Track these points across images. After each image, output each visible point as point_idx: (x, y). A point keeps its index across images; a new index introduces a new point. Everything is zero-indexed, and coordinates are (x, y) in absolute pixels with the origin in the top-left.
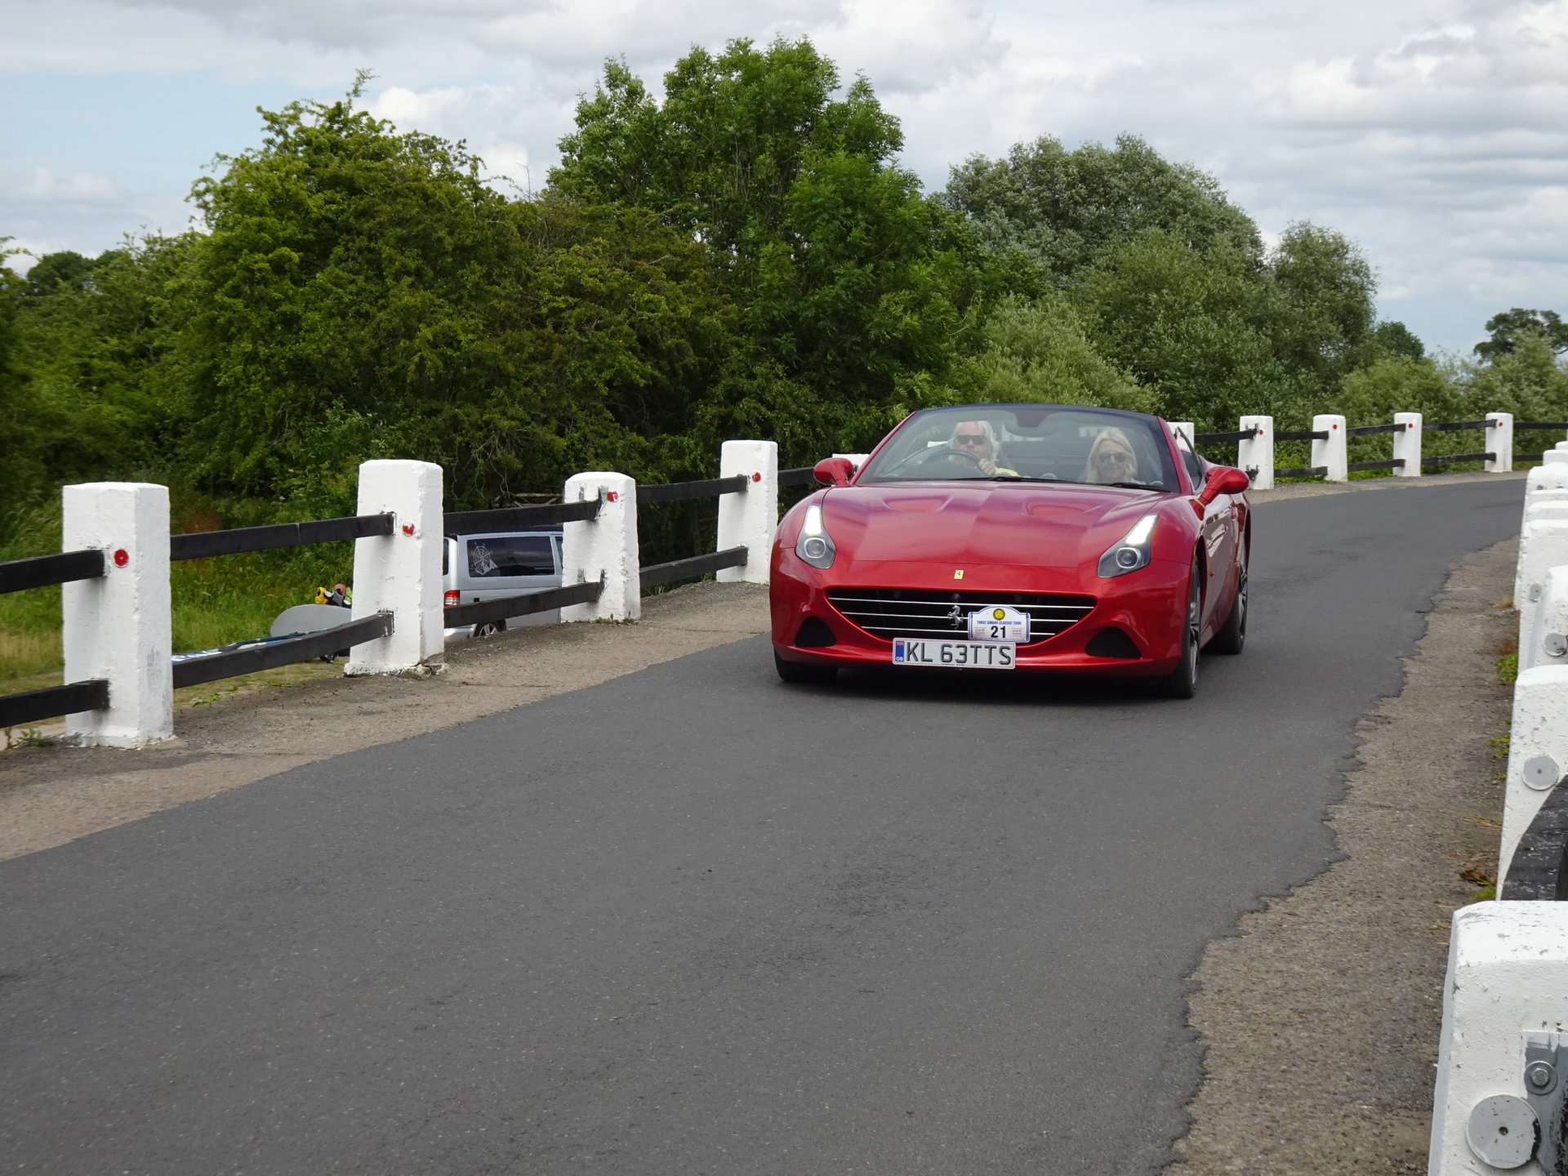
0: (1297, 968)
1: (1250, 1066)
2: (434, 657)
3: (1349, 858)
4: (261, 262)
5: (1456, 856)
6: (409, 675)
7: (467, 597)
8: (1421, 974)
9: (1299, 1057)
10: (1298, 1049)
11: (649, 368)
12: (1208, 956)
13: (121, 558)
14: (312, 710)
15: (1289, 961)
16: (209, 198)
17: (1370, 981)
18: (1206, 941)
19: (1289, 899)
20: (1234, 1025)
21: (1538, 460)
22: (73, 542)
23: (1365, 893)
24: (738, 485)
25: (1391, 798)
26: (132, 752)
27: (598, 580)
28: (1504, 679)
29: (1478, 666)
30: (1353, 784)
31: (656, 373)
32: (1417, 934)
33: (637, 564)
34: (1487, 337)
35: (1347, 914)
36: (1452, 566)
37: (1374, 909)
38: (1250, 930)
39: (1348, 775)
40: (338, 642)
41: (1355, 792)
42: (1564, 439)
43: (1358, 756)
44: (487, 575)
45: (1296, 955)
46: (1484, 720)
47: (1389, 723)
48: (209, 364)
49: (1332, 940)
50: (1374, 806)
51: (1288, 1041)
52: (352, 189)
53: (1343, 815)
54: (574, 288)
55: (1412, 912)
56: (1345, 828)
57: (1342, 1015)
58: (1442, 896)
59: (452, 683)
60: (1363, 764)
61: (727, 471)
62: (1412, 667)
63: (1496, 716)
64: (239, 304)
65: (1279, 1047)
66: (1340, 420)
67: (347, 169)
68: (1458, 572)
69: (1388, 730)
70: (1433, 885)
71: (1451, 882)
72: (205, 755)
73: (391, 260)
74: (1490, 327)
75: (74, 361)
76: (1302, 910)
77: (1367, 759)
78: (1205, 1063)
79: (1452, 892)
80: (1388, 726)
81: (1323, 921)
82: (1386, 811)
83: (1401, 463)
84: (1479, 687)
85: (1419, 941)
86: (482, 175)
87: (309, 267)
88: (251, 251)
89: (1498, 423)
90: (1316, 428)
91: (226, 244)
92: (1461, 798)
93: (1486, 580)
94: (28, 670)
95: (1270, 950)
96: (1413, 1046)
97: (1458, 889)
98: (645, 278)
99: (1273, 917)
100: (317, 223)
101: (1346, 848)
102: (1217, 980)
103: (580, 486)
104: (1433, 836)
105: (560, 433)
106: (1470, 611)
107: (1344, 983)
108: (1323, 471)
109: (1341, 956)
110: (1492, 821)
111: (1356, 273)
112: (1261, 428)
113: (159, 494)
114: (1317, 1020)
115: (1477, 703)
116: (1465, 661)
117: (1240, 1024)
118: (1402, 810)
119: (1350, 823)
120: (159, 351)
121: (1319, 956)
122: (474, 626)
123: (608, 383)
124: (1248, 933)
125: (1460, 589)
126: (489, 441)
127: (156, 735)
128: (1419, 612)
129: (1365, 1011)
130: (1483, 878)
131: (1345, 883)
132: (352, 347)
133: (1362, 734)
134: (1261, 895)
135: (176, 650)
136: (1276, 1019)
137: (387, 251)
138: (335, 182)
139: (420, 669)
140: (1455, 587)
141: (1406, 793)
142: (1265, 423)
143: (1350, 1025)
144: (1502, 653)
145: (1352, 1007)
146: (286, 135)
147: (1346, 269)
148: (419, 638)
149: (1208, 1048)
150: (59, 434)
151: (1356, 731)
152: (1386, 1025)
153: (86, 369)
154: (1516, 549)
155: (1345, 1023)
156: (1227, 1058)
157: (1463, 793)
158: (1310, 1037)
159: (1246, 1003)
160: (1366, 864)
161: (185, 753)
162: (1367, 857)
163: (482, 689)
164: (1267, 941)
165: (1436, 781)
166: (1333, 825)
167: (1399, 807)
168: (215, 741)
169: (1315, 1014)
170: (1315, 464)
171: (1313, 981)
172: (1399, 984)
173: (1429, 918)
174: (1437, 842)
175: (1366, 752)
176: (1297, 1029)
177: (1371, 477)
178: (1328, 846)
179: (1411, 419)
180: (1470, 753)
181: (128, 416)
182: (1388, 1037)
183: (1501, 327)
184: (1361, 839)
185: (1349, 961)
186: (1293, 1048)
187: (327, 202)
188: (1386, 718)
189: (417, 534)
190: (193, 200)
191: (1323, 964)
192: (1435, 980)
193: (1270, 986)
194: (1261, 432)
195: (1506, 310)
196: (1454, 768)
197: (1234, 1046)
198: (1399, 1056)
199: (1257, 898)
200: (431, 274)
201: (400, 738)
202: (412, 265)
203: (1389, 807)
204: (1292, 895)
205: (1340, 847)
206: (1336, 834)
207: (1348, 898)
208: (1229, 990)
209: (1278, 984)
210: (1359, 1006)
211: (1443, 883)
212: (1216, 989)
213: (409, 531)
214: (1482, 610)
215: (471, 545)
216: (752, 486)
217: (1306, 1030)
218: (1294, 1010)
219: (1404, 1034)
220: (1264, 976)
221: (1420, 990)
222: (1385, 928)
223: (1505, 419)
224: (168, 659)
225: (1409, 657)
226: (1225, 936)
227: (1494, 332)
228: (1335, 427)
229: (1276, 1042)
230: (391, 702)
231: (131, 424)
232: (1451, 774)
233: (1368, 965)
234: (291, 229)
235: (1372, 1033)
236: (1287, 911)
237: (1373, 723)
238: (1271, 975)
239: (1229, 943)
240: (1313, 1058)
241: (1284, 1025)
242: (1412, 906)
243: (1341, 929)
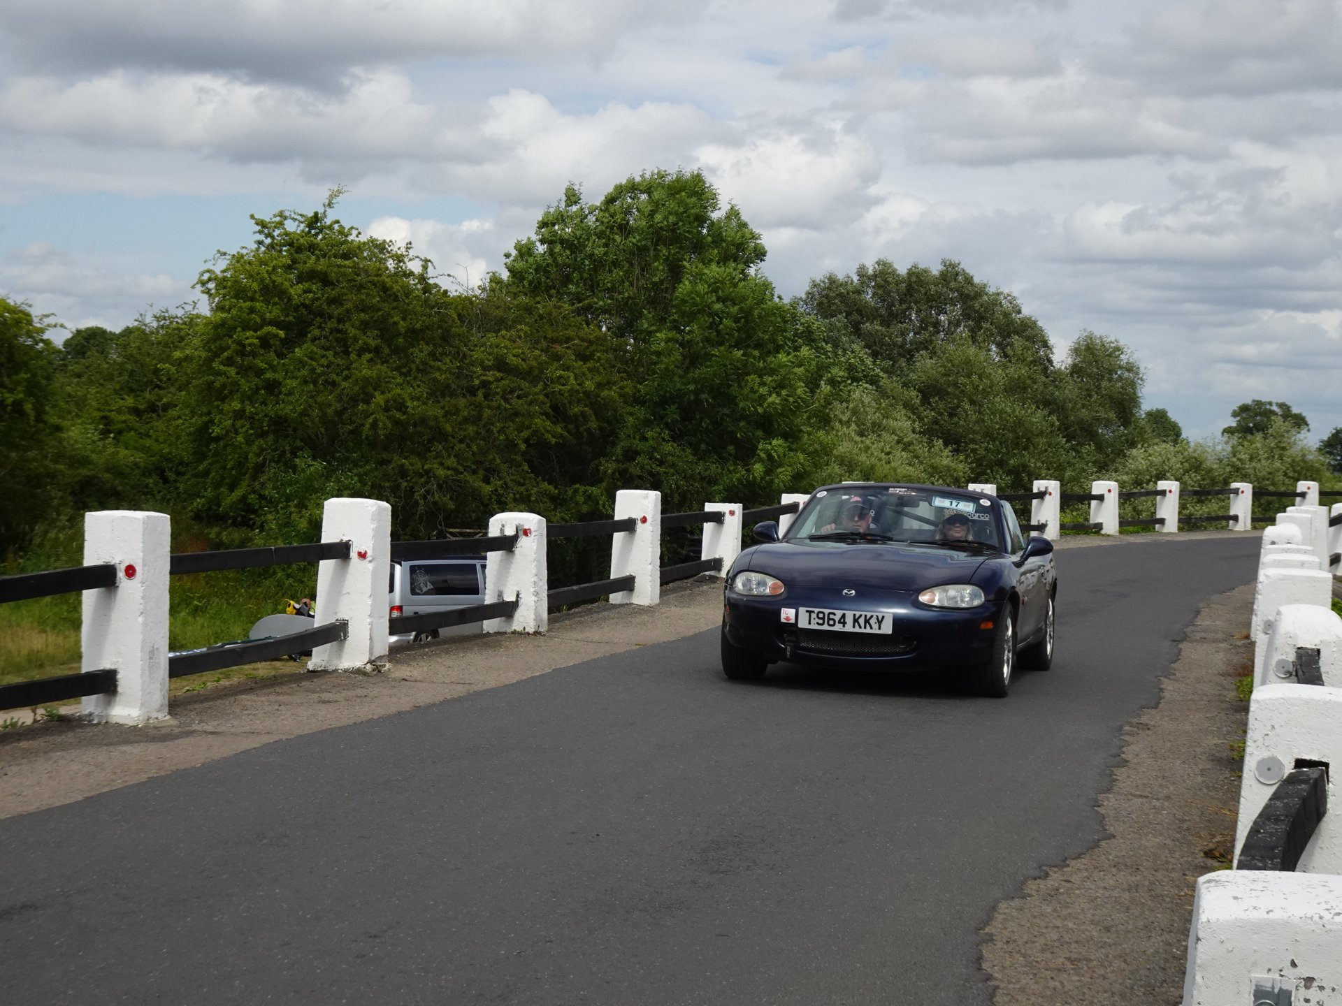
0: (1070, 925)
1: (1031, 1002)
2: (380, 658)
3: (1114, 837)
4: (251, 338)
5: (1200, 837)
6: (359, 671)
7: (408, 611)
8: (1171, 932)
9: (1070, 997)
10: (1070, 990)
11: (559, 430)
12: (999, 913)
13: (130, 572)
14: (280, 698)
15: (1065, 919)
16: (211, 285)
17: (1130, 936)
18: (997, 902)
19: (1066, 869)
20: (1019, 969)
21: (1272, 521)
22: (91, 558)
23: (1126, 865)
24: (629, 526)
25: (1149, 789)
26: (134, 728)
27: (513, 599)
28: (1242, 696)
29: (1221, 685)
30: (1118, 778)
31: (565, 433)
32: (1168, 899)
33: (546, 587)
34: (1233, 423)
35: (1112, 882)
36: (1201, 605)
37: (1133, 879)
38: (1034, 893)
39: (1116, 771)
40: (302, 645)
41: (1121, 785)
42: (1293, 505)
43: (1123, 755)
44: (426, 594)
45: (1070, 914)
46: (1225, 729)
47: (1149, 729)
48: (205, 419)
49: (1099, 903)
50: (1135, 796)
51: (1062, 983)
52: (325, 280)
53: (1110, 803)
54: (501, 365)
55: (1163, 881)
56: (1112, 813)
57: (1106, 964)
58: (1189, 870)
59: (394, 680)
60: (1127, 762)
61: (620, 514)
62: (1168, 685)
63: (1234, 726)
64: (232, 371)
65: (1055, 989)
66: (1113, 485)
67: (322, 265)
68: (1207, 610)
69: (1148, 735)
70: (1182, 860)
71: (1196, 858)
72: (194, 732)
73: (356, 339)
74: (1235, 414)
75: (97, 414)
76: (1076, 878)
77: (1130, 758)
78: (994, 999)
79: (1197, 867)
80: (1148, 732)
81: (1093, 887)
82: (1144, 800)
83: (1162, 521)
84: (1222, 702)
85: (1170, 905)
86: (431, 272)
87: (289, 344)
88: (243, 330)
89: (1240, 491)
90: (1094, 492)
91: (223, 324)
92: (1205, 790)
93: (1229, 616)
94: (53, 660)
95: (1049, 910)
96: (1163, 990)
97: (1202, 864)
98: (557, 358)
99: (1052, 883)
100: (297, 308)
101: (1112, 829)
102: (1005, 932)
103: (502, 523)
104: (1183, 821)
105: (487, 481)
106: (1216, 641)
107: (1108, 938)
108: (1099, 526)
109: (1106, 916)
110: (1230, 810)
111: (1129, 370)
112: (1050, 490)
113: (162, 520)
114: (1085, 968)
115: (1220, 715)
116: (1210, 681)
117: (1024, 969)
118: (1158, 799)
119: (1115, 809)
120: (166, 408)
121: (1089, 916)
122: (414, 633)
123: (526, 441)
124: (1031, 896)
125: (1208, 623)
126: (429, 486)
127: (154, 715)
128: (1174, 641)
129: (1125, 961)
130: (1222, 856)
131: (1111, 857)
132: (320, 409)
133: (1127, 738)
134: (1043, 865)
135: (172, 648)
136: (1053, 965)
137: (352, 332)
138: (312, 275)
139: (369, 667)
140: (1203, 622)
141: (1161, 786)
142: (1053, 486)
143: (1112, 972)
144: (1240, 675)
145: (1115, 957)
146: (273, 238)
147: (1121, 367)
148: (368, 642)
149: (998, 987)
150: (84, 472)
151: (1122, 735)
152: (1142, 972)
153: (106, 420)
154: (1254, 592)
155: (1109, 970)
156: (1012, 997)
157: (1208, 787)
158: (1079, 981)
159: (1029, 952)
160: (1128, 842)
161: (177, 730)
162: (1129, 837)
163: (418, 684)
164: (1047, 902)
165: (1186, 777)
166: (1102, 810)
167: (1155, 797)
168: (201, 721)
169: (1085, 962)
170: (1093, 520)
171: (1083, 936)
172: (1153, 940)
173: (1178, 887)
174: (1185, 826)
175: (1129, 753)
176: (1069, 974)
177: (1138, 532)
178: (1097, 827)
179: (1171, 486)
180: (1214, 755)
181: (140, 458)
182: (1143, 983)
183: (1244, 415)
184: (1124, 822)
185: (1113, 920)
186: (1066, 989)
187: (305, 292)
188: (1147, 725)
189: (369, 558)
190: (199, 287)
191: (1092, 922)
192: (1182, 937)
193: (1048, 938)
194: (1050, 494)
195: (1249, 401)
196: (1201, 767)
197: (1018, 986)
198: (1151, 998)
199: (1040, 868)
200: (386, 350)
201: (351, 722)
202: (373, 343)
203: (1147, 797)
204: (1068, 866)
205: (1107, 828)
206: (1104, 818)
207: (1114, 870)
208: (1015, 941)
209: (1055, 937)
210: (1120, 956)
211: (1190, 859)
212: (1005, 941)
213: (362, 556)
214: (1224, 640)
215: (413, 569)
216: (639, 526)
217: (1078, 975)
218: (1068, 959)
219: (1156, 980)
220: (1044, 931)
221: (1170, 944)
222: (1142, 894)
223: (1246, 488)
224: (165, 655)
225: (1166, 677)
226: (1013, 898)
227: (1238, 418)
228: (1109, 491)
229: (1052, 984)
230: (344, 693)
231: (142, 465)
232: (1197, 771)
233: (1128, 923)
234: (274, 313)
235: (1130, 979)
236: (1064, 878)
237: (1135, 729)
238: (1049, 930)
239: (1017, 902)
240: (1082, 997)
241: (1059, 970)
242: (1165, 877)
243: (1107, 894)
